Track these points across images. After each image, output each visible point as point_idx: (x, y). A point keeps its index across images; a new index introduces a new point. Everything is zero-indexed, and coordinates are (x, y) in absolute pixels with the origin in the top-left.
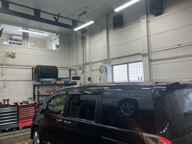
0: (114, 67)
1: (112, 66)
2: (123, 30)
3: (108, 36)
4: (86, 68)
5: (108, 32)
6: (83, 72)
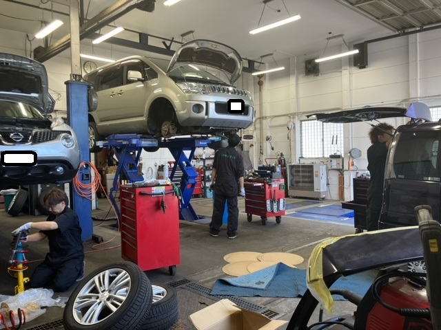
0: (303, 122)
1: (301, 121)
2: (318, 78)
3: (297, 84)
4: (261, 123)
5: (297, 79)
6: (255, 129)
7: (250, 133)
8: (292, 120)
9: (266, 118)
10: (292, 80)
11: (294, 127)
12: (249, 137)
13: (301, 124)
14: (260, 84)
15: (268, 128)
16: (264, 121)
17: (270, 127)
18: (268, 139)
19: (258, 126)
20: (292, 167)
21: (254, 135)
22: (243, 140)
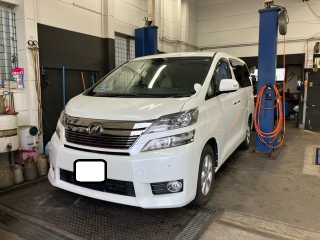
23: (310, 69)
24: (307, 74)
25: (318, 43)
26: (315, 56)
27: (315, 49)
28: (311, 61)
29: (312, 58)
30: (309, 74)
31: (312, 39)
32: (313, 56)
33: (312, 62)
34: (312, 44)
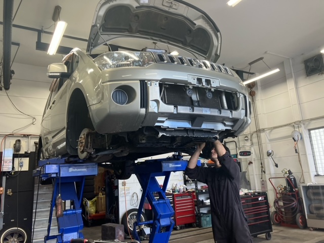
3: (297, 88)
4: (258, 137)
5: (296, 83)
6: (252, 144)
7: (247, 149)
8: (297, 130)
9: (263, 130)
10: (290, 85)
11: (302, 138)
12: (247, 153)
13: (310, 134)
14: (252, 94)
15: (268, 141)
16: (263, 135)
17: (271, 140)
18: (269, 154)
19: (255, 140)
20: (307, 188)
21: (252, 151)
22: (239, 157)
23: (9, 172)
24: (4, 178)
25: (19, 141)
26: (15, 156)
27: (15, 147)
28: (10, 162)
29: (11, 158)
30: (7, 179)
31: (11, 135)
32: (12, 155)
33: (11, 164)
34: (12, 142)
